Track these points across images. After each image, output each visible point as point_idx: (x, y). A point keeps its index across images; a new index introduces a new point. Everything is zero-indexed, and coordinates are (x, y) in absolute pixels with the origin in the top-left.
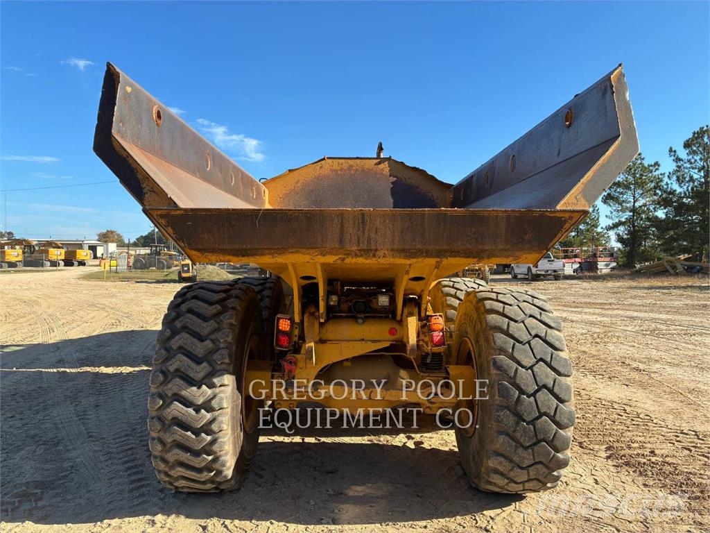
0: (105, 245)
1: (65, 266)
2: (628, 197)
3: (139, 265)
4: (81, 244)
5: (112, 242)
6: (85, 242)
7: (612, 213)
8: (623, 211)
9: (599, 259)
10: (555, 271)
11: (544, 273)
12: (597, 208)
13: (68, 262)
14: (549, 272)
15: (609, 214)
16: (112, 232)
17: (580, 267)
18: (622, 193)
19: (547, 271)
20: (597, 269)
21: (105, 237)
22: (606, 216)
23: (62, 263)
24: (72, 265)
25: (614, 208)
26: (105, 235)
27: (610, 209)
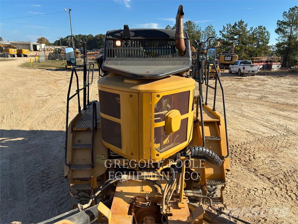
0: (40, 45)
1: (17, 57)
2: (288, 30)
3: (51, 58)
4: (29, 44)
5: (43, 43)
6: (31, 43)
7: (279, 38)
8: (285, 37)
9: (273, 63)
10: (253, 71)
11: (247, 72)
12: (269, 34)
13: (19, 55)
14: (250, 72)
15: (277, 38)
16: (44, 38)
17: (263, 67)
18: (285, 28)
19: (249, 71)
20: (271, 68)
21: (41, 41)
22: (276, 39)
23: (16, 56)
24: (21, 56)
25: (281, 35)
26: (40, 39)
27: (278, 36)
